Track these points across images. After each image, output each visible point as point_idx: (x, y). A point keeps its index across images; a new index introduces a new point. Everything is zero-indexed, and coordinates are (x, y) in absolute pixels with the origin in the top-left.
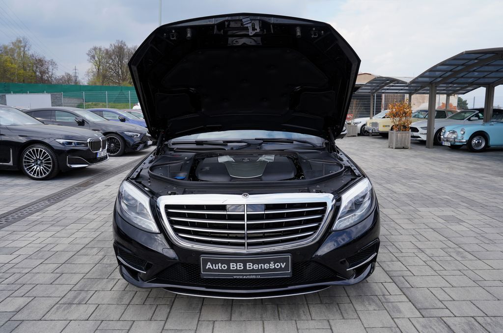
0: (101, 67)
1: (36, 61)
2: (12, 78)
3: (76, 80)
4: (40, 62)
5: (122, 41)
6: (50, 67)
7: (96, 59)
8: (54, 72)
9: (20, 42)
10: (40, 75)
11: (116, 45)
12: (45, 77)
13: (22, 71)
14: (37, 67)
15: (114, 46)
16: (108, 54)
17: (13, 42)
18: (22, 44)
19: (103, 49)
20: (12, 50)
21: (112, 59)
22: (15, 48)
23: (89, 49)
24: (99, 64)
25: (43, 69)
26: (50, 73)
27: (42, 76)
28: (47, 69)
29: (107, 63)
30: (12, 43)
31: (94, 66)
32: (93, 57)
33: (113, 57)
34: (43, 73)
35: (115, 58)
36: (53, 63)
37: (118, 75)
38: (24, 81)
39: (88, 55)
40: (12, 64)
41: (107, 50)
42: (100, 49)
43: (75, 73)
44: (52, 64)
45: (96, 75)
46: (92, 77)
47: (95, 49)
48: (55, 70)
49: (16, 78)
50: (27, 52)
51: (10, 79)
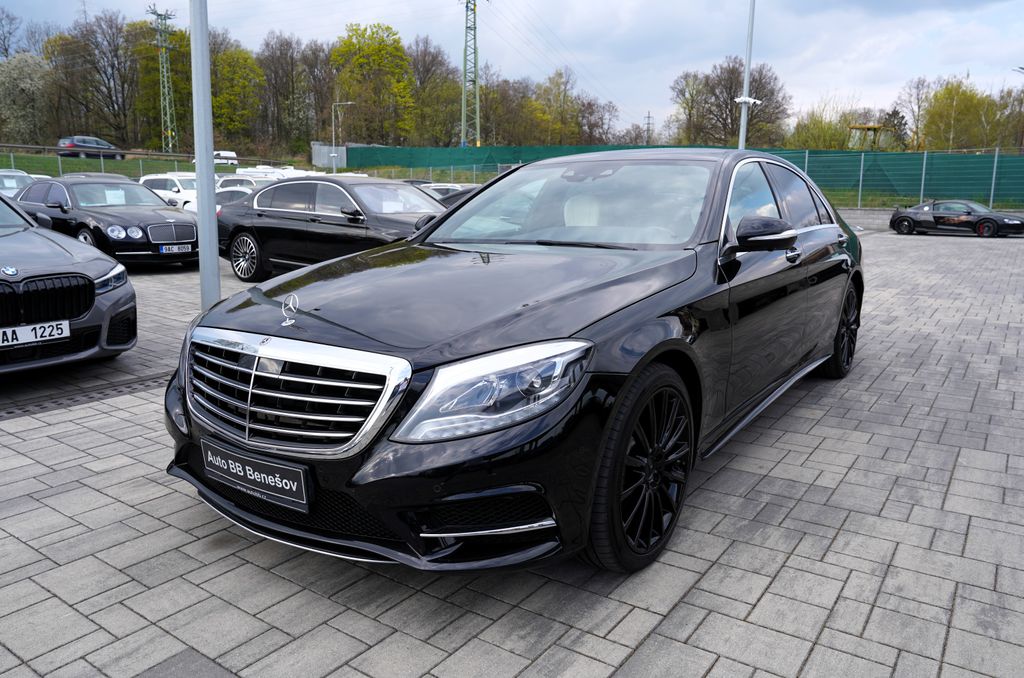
0: (694, 111)
1: (584, 106)
2: (542, 138)
3: (649, 137)
4: (590, 107)
5: (736, 58)
6: (607, 116)
7: (687, 95)
8: (611, 123)
9: (560, 75)
10: (588, 131)
11: (725, 65)
12: (597, 132)
13: (559, 126)
14: (583, 117)
15: (721, 68)
16: (709, 85)
17: (551, 76)
18: (563, 80)
19: (700, 76)
20: (547, 91)
21: (715, 95)
22: (552, 87)
23: (676, 78)
24: (691, 105)
25: (593, 119)
26: (606, 127)
27: (591, 133)
28: (601, 119)
29: (706, 102)
30: (550, 79)
31: (682, 110)
32: (682, 92)
33: (717, 91)
34: (592, 126)
35: (722, 93)
36: (611, 108)
37: (725, 125)
38: (560, 142)
39: (673, 89)
40: (544, 113)
41: (707, 78)
42: (695, 77)
43: (649, 124)
44: (609, 111)
45: (684, 125)
46: (676, 130)
47: (686, 77)
48: (614, 120)
49: (549, 138)
50: (569, 93)
51: (539, 139)
